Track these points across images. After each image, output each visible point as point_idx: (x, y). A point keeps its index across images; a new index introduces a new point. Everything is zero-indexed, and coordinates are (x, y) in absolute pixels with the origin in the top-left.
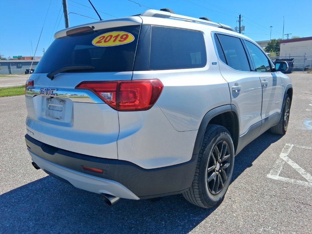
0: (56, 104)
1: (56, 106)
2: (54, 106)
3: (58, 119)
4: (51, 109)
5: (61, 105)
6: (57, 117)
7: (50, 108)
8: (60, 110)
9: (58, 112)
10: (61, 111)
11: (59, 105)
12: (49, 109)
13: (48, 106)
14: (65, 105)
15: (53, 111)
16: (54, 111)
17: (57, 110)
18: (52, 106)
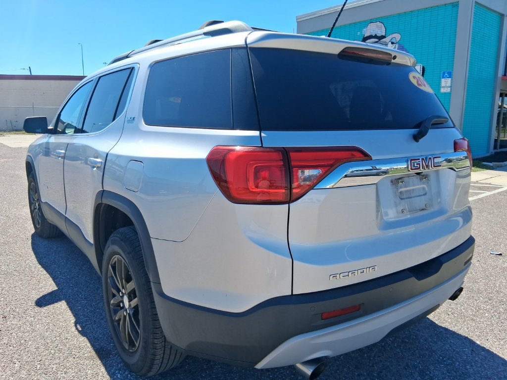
0: (414, 186)
1: (413, 190)
2: (409, 191)
3: (423, 210)
4: (405, 197)
5: (424, 183)
6: (421, 208)
7: (403, 197)
8: (422, 194)
9: (421, 197)
10: (426, 194)
11: (421, 185)
12: (402, 199)
13: (398, 194)
14: (429, 182)
15: (411, 199)
16: (413, 199)
17: (418, 195)
18: (406, 191)
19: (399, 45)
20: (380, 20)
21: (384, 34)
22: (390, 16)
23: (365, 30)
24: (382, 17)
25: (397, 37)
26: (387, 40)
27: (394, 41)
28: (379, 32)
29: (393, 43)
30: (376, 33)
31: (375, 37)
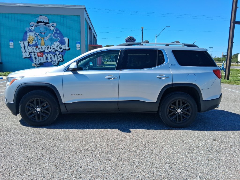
19: (56, 28)
20: (45, 15)
21: (48, 22)
22: (50, 14)
23: (38, 18)
24: (46, 14)
25: (55, 25)
26: (50, 24)
27: (53, 26)
28: (45, 21)
29: (53, 27)
30: (44, 21)
31: (44, 22)
